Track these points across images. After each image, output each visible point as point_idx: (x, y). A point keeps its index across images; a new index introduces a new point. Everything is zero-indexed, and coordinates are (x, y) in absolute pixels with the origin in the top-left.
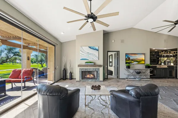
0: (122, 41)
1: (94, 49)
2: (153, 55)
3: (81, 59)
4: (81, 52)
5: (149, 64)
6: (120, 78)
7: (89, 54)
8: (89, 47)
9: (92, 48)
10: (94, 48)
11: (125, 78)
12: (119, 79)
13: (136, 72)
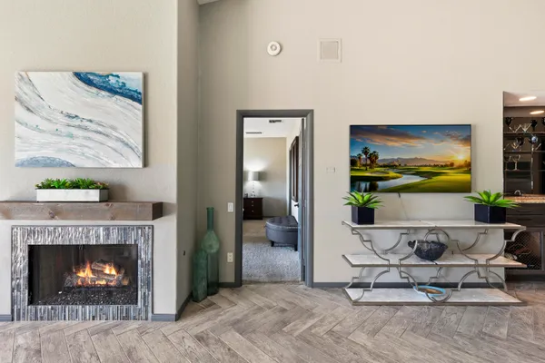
0: (331, 50)
1: (113, 91)
2: (521, 138)
3: (22, 164)
4: (20, 111)
5: (498, 196)
6: (316, 280)
7: (77, 122)
8: (77, 75)
9: (96, 80)
10: (112, 80)
11: (349, 280)
12: (313, 285)
13: (411, 244)
